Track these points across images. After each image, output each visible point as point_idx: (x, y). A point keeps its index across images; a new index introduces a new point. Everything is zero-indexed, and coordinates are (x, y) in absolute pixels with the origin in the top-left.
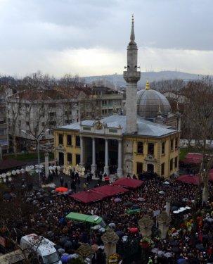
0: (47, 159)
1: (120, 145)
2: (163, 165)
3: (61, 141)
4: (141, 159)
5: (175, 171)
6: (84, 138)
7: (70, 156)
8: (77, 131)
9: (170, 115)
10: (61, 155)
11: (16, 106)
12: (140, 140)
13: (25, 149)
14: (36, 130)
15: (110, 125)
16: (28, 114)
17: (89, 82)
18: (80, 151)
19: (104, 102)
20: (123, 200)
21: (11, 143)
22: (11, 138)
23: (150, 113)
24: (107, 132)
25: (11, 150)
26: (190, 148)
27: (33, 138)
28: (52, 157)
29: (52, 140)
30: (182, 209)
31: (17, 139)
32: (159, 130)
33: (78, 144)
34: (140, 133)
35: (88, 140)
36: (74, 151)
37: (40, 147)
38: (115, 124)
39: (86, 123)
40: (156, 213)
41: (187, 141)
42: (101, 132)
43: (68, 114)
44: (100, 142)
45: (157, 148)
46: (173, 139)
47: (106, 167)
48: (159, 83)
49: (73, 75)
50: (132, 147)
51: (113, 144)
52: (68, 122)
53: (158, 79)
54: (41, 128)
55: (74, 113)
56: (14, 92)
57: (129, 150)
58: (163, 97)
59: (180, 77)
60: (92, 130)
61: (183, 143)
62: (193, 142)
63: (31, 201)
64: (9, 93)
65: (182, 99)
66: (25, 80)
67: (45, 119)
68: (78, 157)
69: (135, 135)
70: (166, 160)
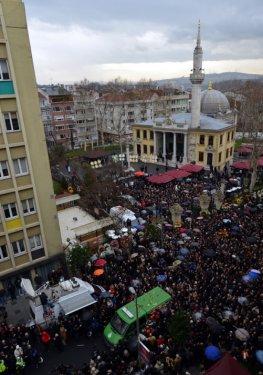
0: (128, 149)
1: (186, 138)
2: (220, 154)
3: (138, 136)
4: (202, 149)
5: (230, 159)
6: (157, 132)
7: (145, 147)
8: (151, 127)
9: (229, 112)
10: (139, 146)
11: (103, 107)
12: (203, 133)
13: (110, 142)
14: (119, 127)
15: (178, 121)
16: (112, 113)
17: (160, 84)
18: (154, 143)
19: (173, 102)
21: (100, 137)
22: (99, 133)
23: (209, 110)
24: (175, 127)
25: (100, 143)
26: (244, 140)
27: (116, 133)
28: (131, 148)
29: (131, 135)
30: (234, 189)
31: (104, 134)
32: (218, 124)
33: (152, 137)
34: (202, 128)
35: (160, 134)
36: (149, 143)
37: (122, 140)
39: (160, 119)
40: (213, 192)
41: (241, 134)
42: (170, 127)
43: (143, 112)
44: (170, 135)
45: (216, 140)
46: (230, 132)
47: (174, 155)
48: (221, 83)
49: (147, 80)
50: (196, 139)
51: (180, 137)
52: (143, 119)
53: (219, 80)
54: (122, 126)
55: (148, 111)
56: (100, 95)
57: (193, 141)
58: (223, 96)
60: (164, 126)
61: (238, 135)
62: (247, 134)
64: (96, 96)
65: (239, 98)
66: (110, 85)
67: (126, 118)
68: (152, 148)
69: (198, 129)
70: (222, 150)
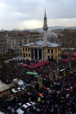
0: (20, 55)
1: (42, 50)
2: (56, 56)
3: (24, 50)
4: (49, 54)
5: (60, 58)
7: (27, 54)
8: (29, 46)
9: (58, 40)
10: (24, 54)
11: (9, 39)
12: (49, 48)
13: (13, 53)
14: (16, 47)
15: (39, 44)
16: (13, 42)
17: (32, 31)
18: (30, 53)
19: (37, 37)
20: (44, 68)
21: (8, 51)
22: (8, 49)
23: (52, 40)
24: (38, 46)
25: (9, 53)
26: (65, 51)
27: (15, 49)
28: (21, 55)
29: (21, 50)
30: (63, 70)
31: (10, 50)
32: (55, 45)
33: (29, 51)
34: (49, 46)
35: (32, 49)
36: (28, 53)
37: (17, 52)
38: (40, 44)
39: (32, 44)
40: (54, 71)
41: (64, 48)
42: (36, 46)
43: (25, 41)
44: (36, 50)
45: (54, 51)
46: (59, 48)
47: (38, 57)
48: (54, 30)
49: (27, 29)
50: (46, 51)
51: (40, 50)
52: (26, 44)
54: (17, 46)
55: (27, 41)
56: (9, 35)
57: (45, 52)
59: (61, 28)
60: (33, 46)
61: (63, 49)
62: (66, 48)
63: (15, 68)
64: (7, 35)
65: (62, 35)
66: (12, 31)
67: (18, 43)
68: (29, 55)
69: (47, 47)
70: (57, 55)
